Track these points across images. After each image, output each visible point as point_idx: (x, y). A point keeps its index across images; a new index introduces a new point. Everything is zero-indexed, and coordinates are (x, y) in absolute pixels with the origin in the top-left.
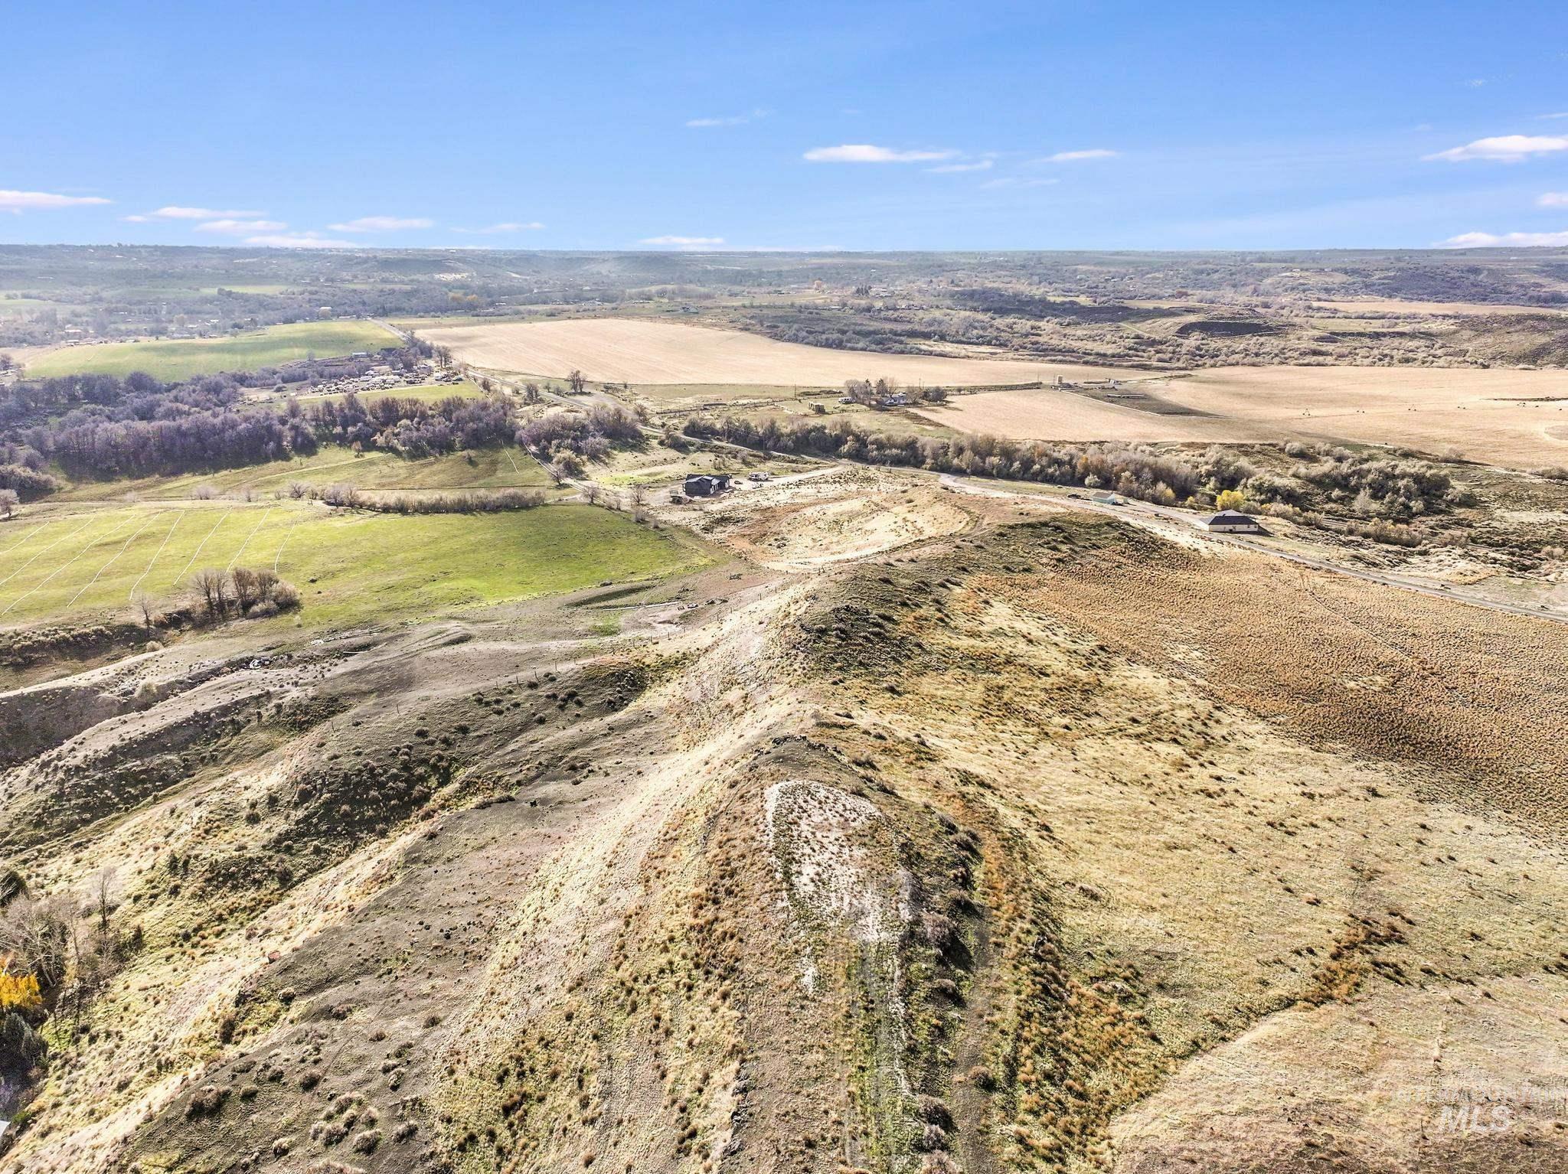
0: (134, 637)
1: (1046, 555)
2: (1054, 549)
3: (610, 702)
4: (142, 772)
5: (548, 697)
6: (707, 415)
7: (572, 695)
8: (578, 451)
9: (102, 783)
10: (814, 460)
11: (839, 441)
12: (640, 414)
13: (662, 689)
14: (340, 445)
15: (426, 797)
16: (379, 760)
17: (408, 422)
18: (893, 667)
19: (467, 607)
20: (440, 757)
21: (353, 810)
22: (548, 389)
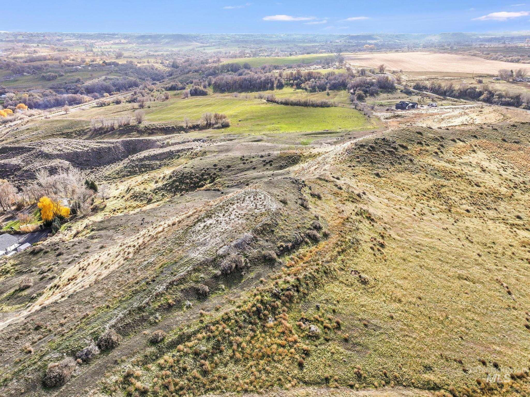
0: (179, 129)
3: (281, 166)
4: (148, 165)
5: (263, 161)
6: (427, 82)
7: (270, 162)
8: (366, 92)
9: (137, 166)
10: (465, 101)
11: (481, 93)
12: (398, 80)
13: (303, 164)
14: (290, 87)
15: (202, 186)
16: (196, 171)
17: (314, 80)
18: (387, 166)
19: (272, 132)
20: (215, 174)
21: (180, 185)
22: (370, 71)
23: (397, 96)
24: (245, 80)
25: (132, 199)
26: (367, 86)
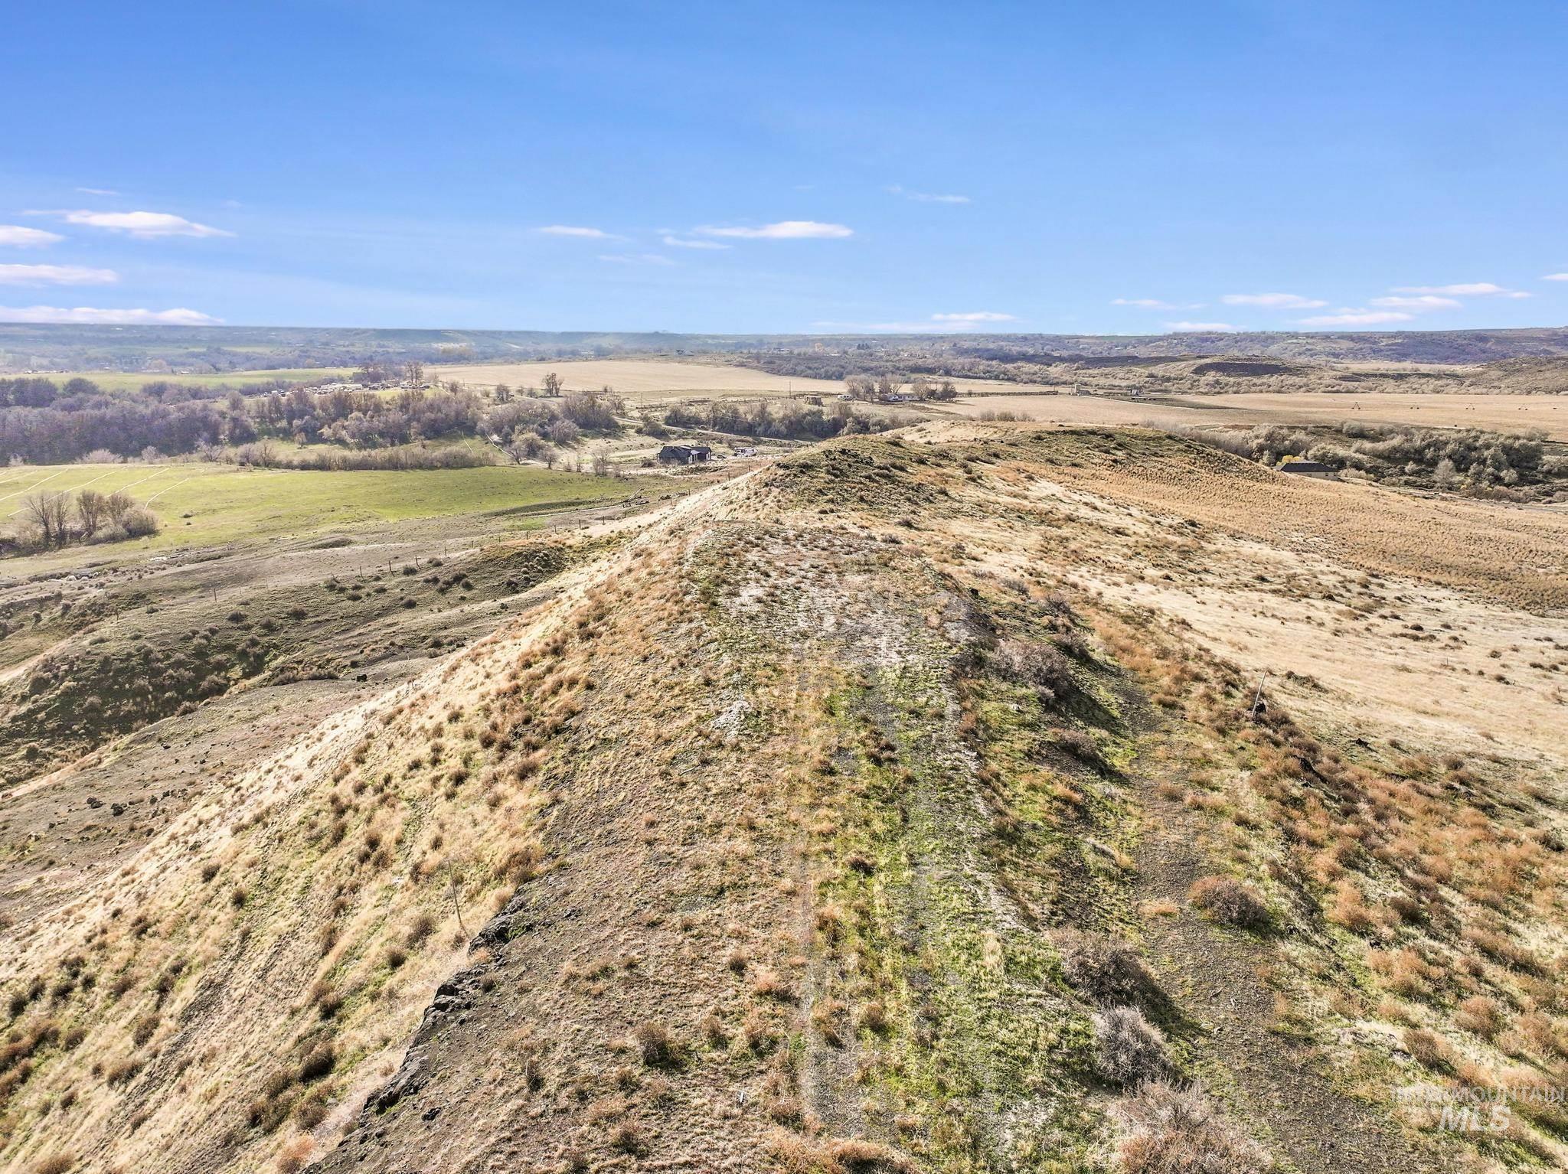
1: (1098, 457)
2: (1107, 452)
3: (510, 583)
5: (427, 581)
6: (693, 409)
7: (458, 579)
8: (545, 436)
12: (618, 408)
13: (586, 569)
14: (283, 439)
15: (218, 689)
16: (164, 644)
17: (360, 415)
18: (907, 507)
20: (254, 643)
21: (104, 704)
22: (521, 392)
23: (626, 442)
26: (539, 420)
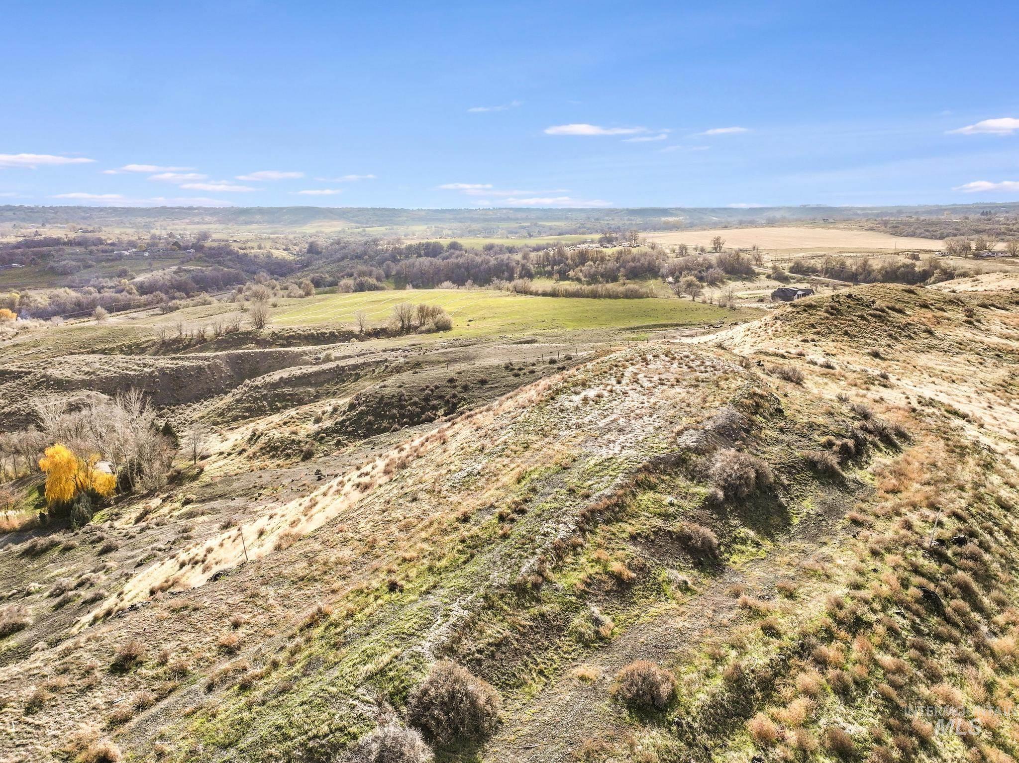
0: (348, 336)
4: (289, 395)
6: (812, 262)
8: (701, 279)
9: (264, 397)
12: (757, 260)
14: (547, 278)
16: (411, 391)
17: (592, 263)
18: (886, 341)
20: (454, 396)
21: (375, 421)
22: (696, 249)
24: (458, 266)
25: (264, 454)
26: (700, 268)
